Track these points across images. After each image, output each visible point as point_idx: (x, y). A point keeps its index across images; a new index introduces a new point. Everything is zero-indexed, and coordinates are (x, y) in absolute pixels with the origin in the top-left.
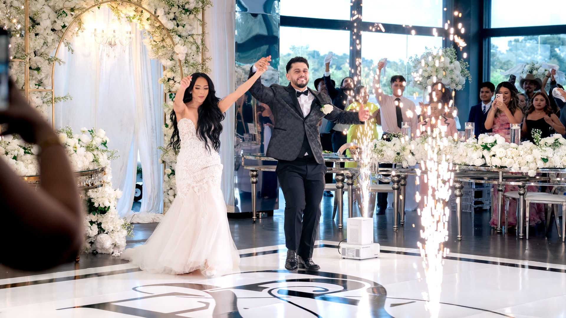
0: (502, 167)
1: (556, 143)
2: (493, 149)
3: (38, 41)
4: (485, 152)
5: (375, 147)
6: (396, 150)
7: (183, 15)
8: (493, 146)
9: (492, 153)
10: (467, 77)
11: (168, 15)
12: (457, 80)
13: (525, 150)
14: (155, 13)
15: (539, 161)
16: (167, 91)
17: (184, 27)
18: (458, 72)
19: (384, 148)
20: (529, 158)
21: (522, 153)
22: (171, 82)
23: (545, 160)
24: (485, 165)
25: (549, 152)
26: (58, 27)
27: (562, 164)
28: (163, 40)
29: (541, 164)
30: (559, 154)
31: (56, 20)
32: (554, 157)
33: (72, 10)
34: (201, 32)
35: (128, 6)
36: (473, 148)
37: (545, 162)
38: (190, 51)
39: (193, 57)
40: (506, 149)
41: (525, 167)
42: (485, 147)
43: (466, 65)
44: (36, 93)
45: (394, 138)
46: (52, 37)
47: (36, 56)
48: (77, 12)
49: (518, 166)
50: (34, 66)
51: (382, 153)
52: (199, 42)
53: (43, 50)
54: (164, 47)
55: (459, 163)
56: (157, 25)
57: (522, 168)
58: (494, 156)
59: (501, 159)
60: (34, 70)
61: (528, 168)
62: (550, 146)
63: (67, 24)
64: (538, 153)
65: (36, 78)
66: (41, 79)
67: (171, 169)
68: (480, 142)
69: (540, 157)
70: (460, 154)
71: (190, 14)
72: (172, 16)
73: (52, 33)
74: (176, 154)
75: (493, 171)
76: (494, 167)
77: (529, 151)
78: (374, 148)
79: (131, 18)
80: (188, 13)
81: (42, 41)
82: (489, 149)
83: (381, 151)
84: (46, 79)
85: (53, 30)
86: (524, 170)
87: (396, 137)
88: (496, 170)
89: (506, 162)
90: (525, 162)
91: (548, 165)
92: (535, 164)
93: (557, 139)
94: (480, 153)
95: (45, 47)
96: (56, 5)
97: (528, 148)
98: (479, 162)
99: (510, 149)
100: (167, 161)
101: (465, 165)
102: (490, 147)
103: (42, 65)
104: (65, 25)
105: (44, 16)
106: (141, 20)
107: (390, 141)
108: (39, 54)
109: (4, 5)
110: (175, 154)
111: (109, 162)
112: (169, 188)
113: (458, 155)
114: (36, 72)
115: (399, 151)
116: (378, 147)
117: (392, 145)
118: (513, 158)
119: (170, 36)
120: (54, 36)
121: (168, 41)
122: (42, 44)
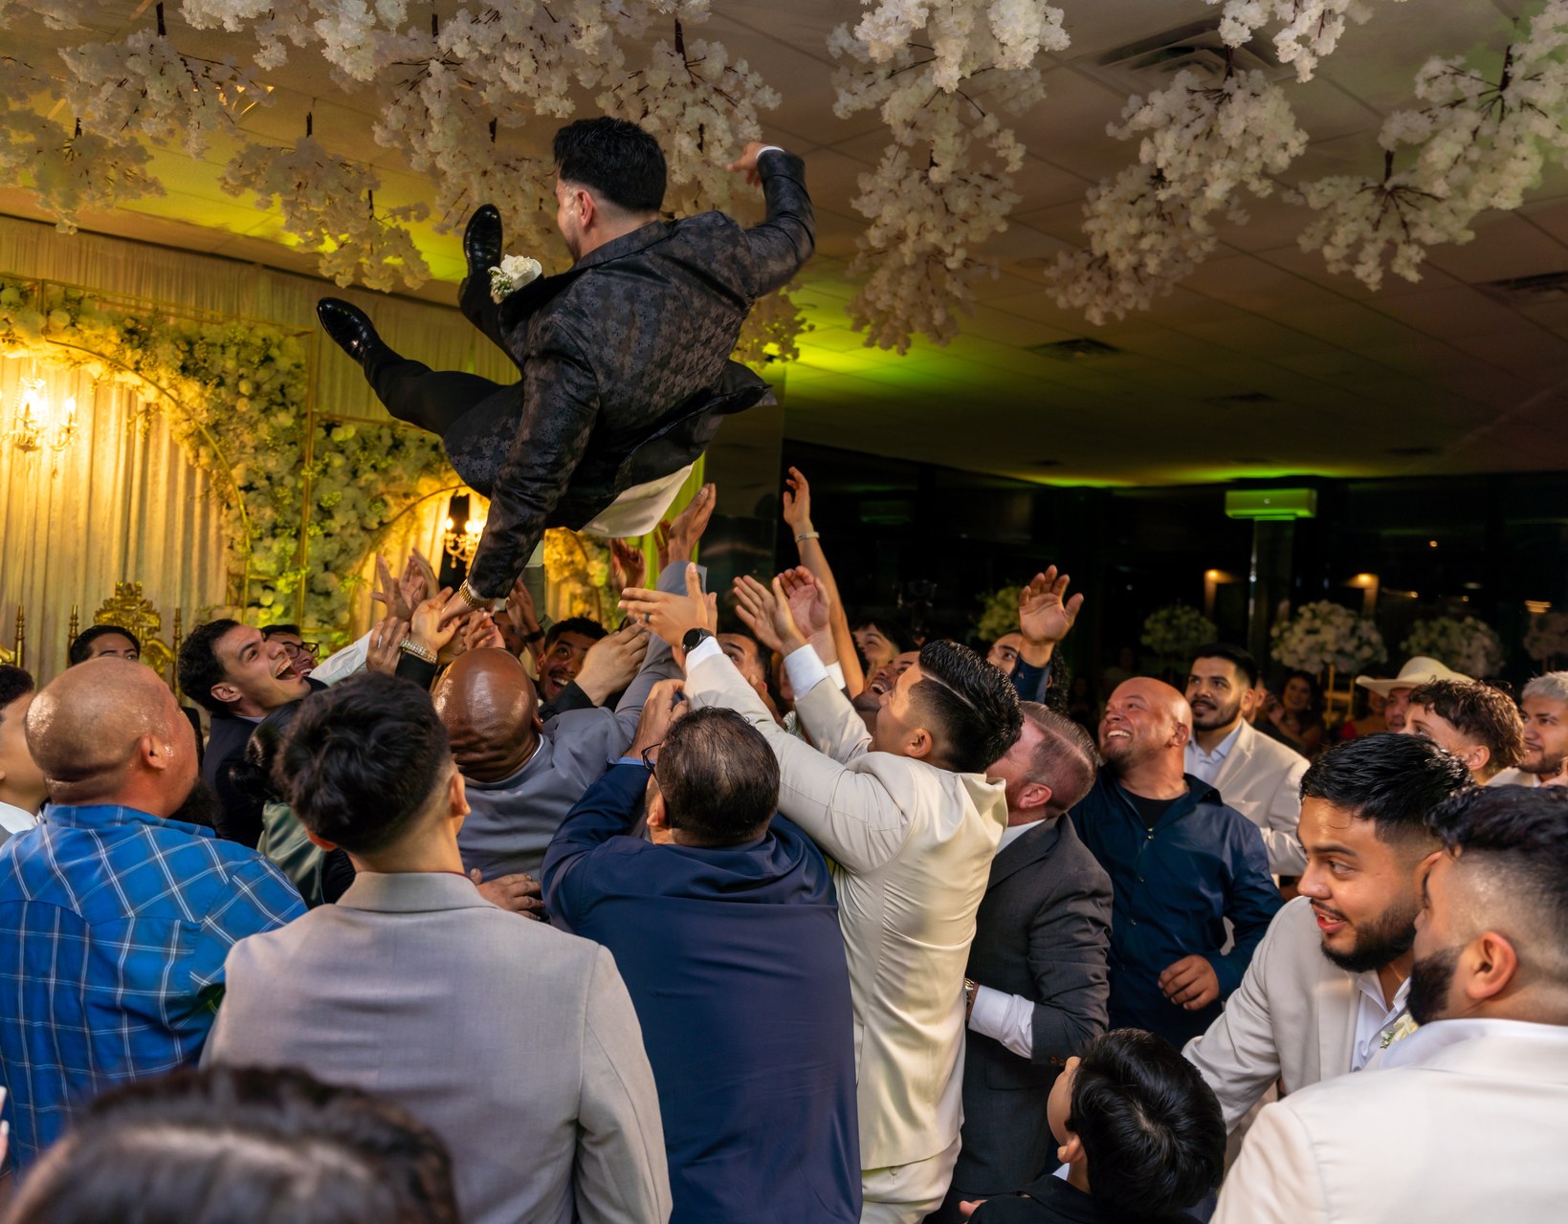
3: (330, 546)
26: (372, 523)
31: (368, 511)
33: (403, 497)
46: (359, 541)
47: (324, 569)
48: (412, 500)
50: (319, 587)
53: (339, 562)
60: (319, 594)
63: (386, 520)
65: (322, 609)
66: (332, 611)
73: (362, 534)
81: (337, 547)
85: (364, 528)
95: (343, 557)
96: (371, 487)
103: (334, 589)
104: (383, 520)
105: (344, 503)
108: (332, 566)
114: (321, 599)
119: (582, 547)
120: (364, 537)
121: (579, 557)
122: (336, 552)
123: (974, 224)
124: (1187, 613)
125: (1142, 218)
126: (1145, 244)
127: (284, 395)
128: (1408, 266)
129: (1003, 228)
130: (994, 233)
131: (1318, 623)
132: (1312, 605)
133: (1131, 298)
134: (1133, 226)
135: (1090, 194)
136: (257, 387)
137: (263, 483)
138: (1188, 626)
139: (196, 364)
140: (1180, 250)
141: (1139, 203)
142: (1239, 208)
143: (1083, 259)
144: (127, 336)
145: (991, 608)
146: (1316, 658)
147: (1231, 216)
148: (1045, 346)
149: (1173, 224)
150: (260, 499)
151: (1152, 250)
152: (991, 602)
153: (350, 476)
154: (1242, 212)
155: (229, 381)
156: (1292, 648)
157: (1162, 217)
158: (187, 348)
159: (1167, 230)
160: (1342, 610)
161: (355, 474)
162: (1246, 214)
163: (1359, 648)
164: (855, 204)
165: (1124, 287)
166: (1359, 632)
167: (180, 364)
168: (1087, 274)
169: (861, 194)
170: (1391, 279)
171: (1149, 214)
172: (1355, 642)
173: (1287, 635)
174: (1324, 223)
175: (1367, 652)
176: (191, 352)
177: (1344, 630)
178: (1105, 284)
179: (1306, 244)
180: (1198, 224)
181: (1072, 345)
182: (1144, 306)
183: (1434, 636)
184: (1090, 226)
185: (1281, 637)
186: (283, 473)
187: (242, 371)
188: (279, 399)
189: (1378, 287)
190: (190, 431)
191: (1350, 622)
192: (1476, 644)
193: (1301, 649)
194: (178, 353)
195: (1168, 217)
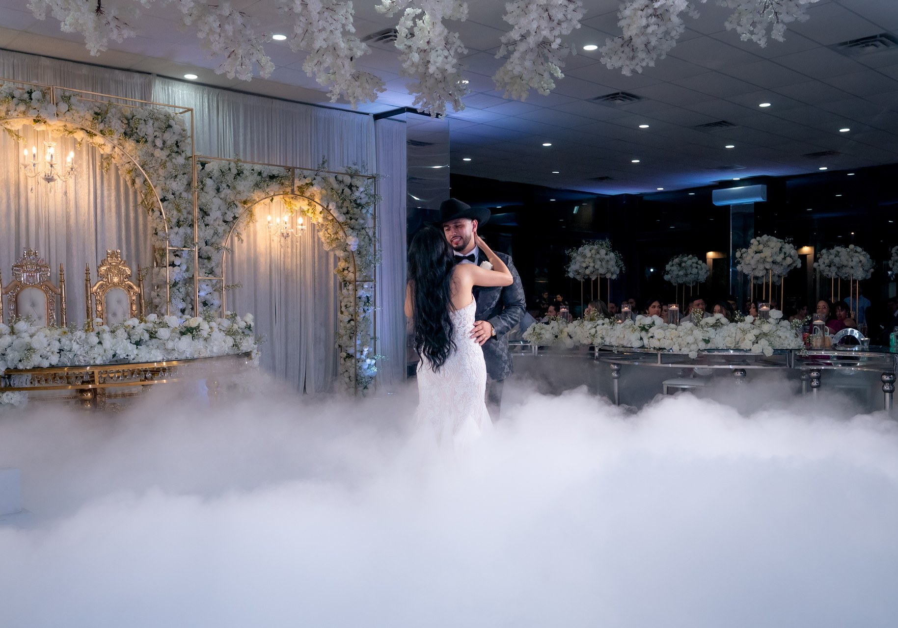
0: (660, 349)
1: (717, 323)
2: (651, 330)
3: (208, 231)
4: (643, 333)
5: (534, 330)
6: (554, 333)
7: (355, 209)
8: (650, 327)
9: (650, 335)
10: (621, 268)
11: (341, 209)
12: (612, 270)
13: (685, 330)
14: (328, 206)
15: (700, 342)
16: (341, 280)
17: (356, 220)
18: (613, 263)
19: (543, 331)
20: (690, 339)
21: (682, 334)
22: (346, 272)
23: (707, 341)
24: (643, 347)
25: (711, 333)
26: (229, 218)
27: (725, 345)
28: (336, 233)
29: (702, 345)
30: (721, 334)
31: (227, 211)
32: (716, 338)
33: (245, 202)
34: (372, 225)
35: (301, 201)
36: (631, 329)
37: (707, 343)
38: (363, 243)
39: (366, 249)
40: (665, 330)
41: (686, 349)
42: (643, 329)
43: (620, 257)
44: (206, 281)
45: (552, 321)
46: (223, 228)
47: (207, 245)
48: (249, 205)
49: (678, 347)
50: (204, 255)
51: (541, 336)
52: (371, 234)
53: (213, 240)
54: (337, 239)
55: (617, 345)
56: (330, 218)
57: (683, 349)
58: (652, 337)
59: (659, 340)
60: (205, 259)
61: (689, 349)
62: (711, 326)
63: (237, 216)
64: (699, 334)
65: (207, 267)
66: (212, 268)
67: (346, 353)
68: (637, 323)
69: (701, 338)
70: (617, 336)
71: (362, 208)
72: (345, 210)
73: (224, 224)
74: (351, 339)
75: (651, 352)
76: (652, 349)
77: (689, 332)
78: (532, 332)
79: (306, 212)
80: (360, 207)
81: (212, 232)
82: (647, 331)
83: (540, 334)
84: (217, 267)
85: (225, 221)
86: (685, 351)
87: (555, 320)
88: (655, 352)
89: (665, 344)
90: (686, 343)
91: (709, 346)
92: (696, 345)
93: (718, 319)
94: (637, 335)
95: (215, 237)
96: (228, 197)
97: (688, 329)
98: (637, 344)
99: (670, 330)
100: (343, 345)
101: (623, 347)
102: (648, 328)
103: (212, 255)
104: (235, 216)
105: (214, 207)
106: (314, 214)
107: (549, 324)
108: (209, 243)
109: (173, 196)
110: (349, 339)
111: (256, 346)
112: (344, 371)
113: (615, 337)
114: (206, 261)
115: (556, 334)
116: (537, 330)
117: (551, 328)
118: (672, 339)
119: (342, 229)
120: (225, 226)
121: (341, 234)
122: (212, 235)
123: (564, 25)
124: (691, 259)
125: (647, 17)
126: (650, 30)
127: (178, 146)
128: (778, 35)
129: (579, 26)
130: (574, 29)
131: (761, 247)
132: (758, 238)
133: (645, 61)
134: (644, 22)
135: (621, 7)
136: (164, 142)
137: (171, 197)
138: (691, 266)
139: (132, 131)
140: (667, 33)
141: (645, 10)
142: (695, 10)
143: (619, 41)
144: (95, 116)
145: (575, 258)
146: (761, 267)
147: (690, 14)
148: (599, 98)
149: (663, 20)
150: (170, 206)
151: (653, 33)
152: (575, 255)
153: (216, 191)
154: (696, 12)
155: (150, 139)
156: (747, 262)
157: (657, 16)
158: (126, 122)
159: (660, 23)
160: (774, 239)
161: (218, 190)
162: (698, 12)
163: (784, 259)
164: (505, 18)
165: (641, 55)
166: (784, 250)
167: (124, 131)
168: (622, 49)
169: (507, 13)
170: (771, 42)
171: (651, 15)
172: (782, 256)
173: (744, 255)
174: (737, 15)
175: (789, 261)
176: (128, 124)
177: (777, 249)
178: (631, 54)
179: (728, 26)
180: (675, 19)
181: (614, 96)
182: (652, 64)
183: (832, 257)
184: (622, 23)
185: (741, 257)
186: (181, 191)
187: (156, 133)
188: (176, 149)
189: (765, 46)
190: (131, 169)
191: (779, 245)
192: (855, 259)
193: (753, 262)
194: (123, 125)
195: (660, 16)
